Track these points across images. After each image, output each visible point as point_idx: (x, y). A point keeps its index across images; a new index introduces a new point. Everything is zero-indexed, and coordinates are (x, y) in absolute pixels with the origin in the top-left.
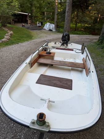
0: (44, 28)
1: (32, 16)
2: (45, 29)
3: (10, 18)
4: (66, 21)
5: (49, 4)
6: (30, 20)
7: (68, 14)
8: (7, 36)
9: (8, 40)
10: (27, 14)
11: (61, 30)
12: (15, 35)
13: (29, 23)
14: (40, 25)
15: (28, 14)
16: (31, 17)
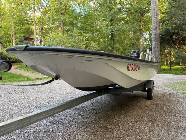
7: (155, 50)
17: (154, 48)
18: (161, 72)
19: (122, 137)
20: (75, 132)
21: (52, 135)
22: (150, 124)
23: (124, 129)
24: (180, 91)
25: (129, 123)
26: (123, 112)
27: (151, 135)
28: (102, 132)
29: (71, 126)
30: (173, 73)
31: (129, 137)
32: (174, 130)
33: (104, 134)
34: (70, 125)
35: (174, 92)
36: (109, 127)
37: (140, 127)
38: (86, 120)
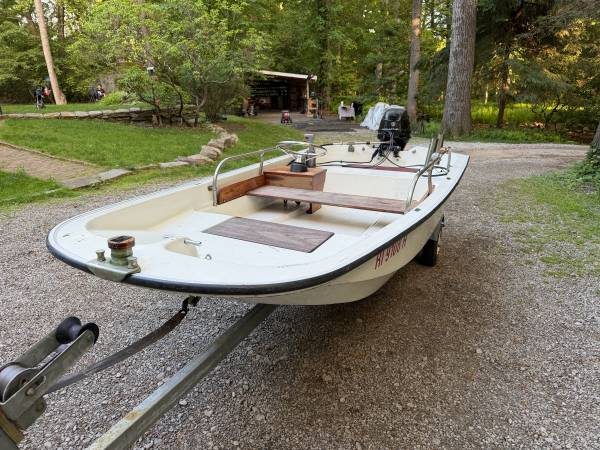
0: (363, 124)
1: (324, 85)
2: (366, 127)
3: (237, 90)
4: (451, 88)
5: (390, 34)
6: (314, 98)
7: (460, 61)
8: (211, 145)
9: (210, 160)
10: (305, 77)
11: (433, 125)
12: (245, 146)
13: (310, 107)
14: (351, 113)
15: (309, 78)
16: (318, 88)
17: (456, 54)
18: (470, 134)
19: (358, 407)
20: (246, 403)
21: (191, 418)
22: (426, 358)
23: (363, 384)
24: (514, 226)
25: (374, 360)
26: (360, 320)
27: (426, 396)
28: (310, 395)
29: (231, 383)
30: (504, 139)
31: (375, 408)
32: (480, 374)
33: (317, 402)
34: (228, 382)
35: (496, 228)
36: (327, 378)
37: (400, 372)
38: (266, 359)
